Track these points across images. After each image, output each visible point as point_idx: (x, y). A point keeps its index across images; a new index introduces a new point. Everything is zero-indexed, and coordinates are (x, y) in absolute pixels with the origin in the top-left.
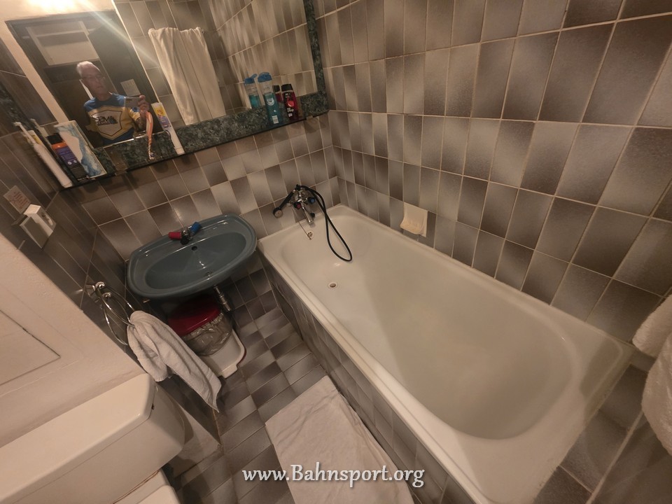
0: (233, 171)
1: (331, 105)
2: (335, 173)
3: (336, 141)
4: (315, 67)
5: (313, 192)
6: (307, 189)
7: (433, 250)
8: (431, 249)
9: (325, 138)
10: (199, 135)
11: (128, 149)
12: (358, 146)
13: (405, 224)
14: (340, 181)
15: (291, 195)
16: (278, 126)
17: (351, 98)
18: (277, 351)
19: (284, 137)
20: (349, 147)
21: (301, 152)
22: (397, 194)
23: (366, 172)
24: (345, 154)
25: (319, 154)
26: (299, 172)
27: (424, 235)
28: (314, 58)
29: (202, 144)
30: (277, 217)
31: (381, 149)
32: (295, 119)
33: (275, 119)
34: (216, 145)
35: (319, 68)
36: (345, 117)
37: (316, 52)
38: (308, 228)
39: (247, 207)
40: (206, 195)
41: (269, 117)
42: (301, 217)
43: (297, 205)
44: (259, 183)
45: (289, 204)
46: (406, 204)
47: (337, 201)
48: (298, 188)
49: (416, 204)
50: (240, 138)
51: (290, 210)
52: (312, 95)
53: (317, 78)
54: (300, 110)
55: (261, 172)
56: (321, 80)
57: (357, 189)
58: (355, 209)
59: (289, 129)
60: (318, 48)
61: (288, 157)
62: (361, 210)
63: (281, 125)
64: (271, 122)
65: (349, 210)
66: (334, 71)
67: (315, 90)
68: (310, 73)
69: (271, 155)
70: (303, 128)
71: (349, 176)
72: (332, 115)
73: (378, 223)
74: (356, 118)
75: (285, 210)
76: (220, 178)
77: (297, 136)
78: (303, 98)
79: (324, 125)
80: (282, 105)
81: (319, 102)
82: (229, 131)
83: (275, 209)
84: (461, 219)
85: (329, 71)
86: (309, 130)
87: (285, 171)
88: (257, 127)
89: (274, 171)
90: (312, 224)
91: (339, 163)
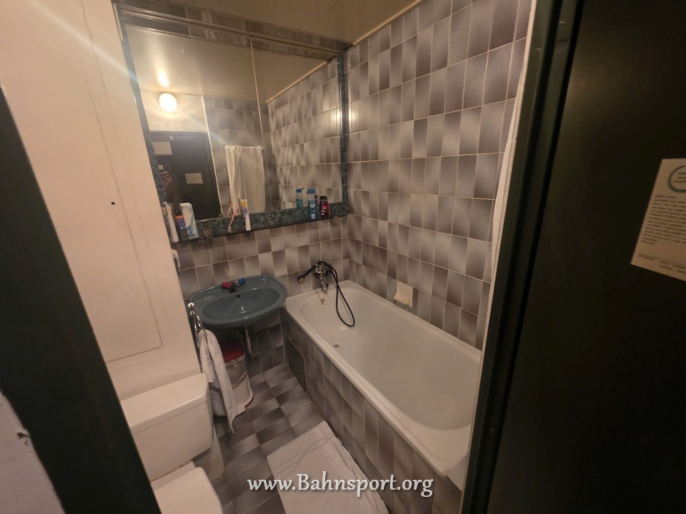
0: (276, 245)
1: (350, 211)
2: (347, 256)
3: (351, 234)
4: (343, 188)
5: (331, 267)
6: (326, 264)
7: (417, 317)
8: (415, 316)
9: (344, 231)
10: (261, 220)
11: (216, 223)
12: (367, 239)
13: (398, 297)
14: (351, 262)
15: (314, 267)
16: (314, 220)
17: (365, 209)
18: (281, 399)
19: (316, 227)
20: (360, 239)
21: (325, 238)
22: (392, 274)
23: (371, 257)
24: (357, 244)
25: (338, 241)
26: (322, 252)
27: (411, 306)
28: (343, 183)
29: (262, 225)
30: (300, 283)
31: (383, 243)
32: (325, 217)
33: (313, 216)
34: (270, 227)
35: (345, 189)
36: (359, 220)
37: (345, 180)
38: (322, 295)
39: (280, 272)
40: (254, 259)
41: (309, 214)
42: (318, 285)
43: (317, 275)
44: (292, 256)
45: (310, 274)
46: (398, 282)
47: (346, 277)
48: (320, 263)
49: (405, 282)
50: (287, 225)
51: (310, 279)
52: (338, 204)
53: (343, 194)
54: (329, 211)
55: (295, 248)
56: (345, 195)
57: (363, 269)
58: (361, 285)
59: (320, 223)
60: (346, 178)
61: (316, 240)
62: (365, 286)
63: (316, 220)
64: (310, 217)
65: (356, 284)
66: (355, 192)
67: (340, 200)
68: (338, 190)
69: (305, 238)
70: (329, 223)
71: (358, 259)
72: (350, 217)
73: (378, 296)
74: (367, 222)
75: (306, 278)
76: (266, 248)
77: (325, 228)
78: (332, 205)
79: (343, 223)
80: (318, 208)
81: (343, 208)
82: (281, 220)
83: (299, 277)
84: (434, 294)
85: (351, 192)
86: (333, 224)
87: (312, 250)
88: (299, 219)
89: (304, 249)
90: (325, 292)
91: (352, 249)
